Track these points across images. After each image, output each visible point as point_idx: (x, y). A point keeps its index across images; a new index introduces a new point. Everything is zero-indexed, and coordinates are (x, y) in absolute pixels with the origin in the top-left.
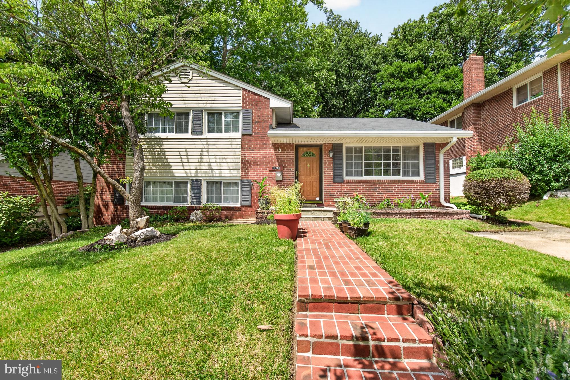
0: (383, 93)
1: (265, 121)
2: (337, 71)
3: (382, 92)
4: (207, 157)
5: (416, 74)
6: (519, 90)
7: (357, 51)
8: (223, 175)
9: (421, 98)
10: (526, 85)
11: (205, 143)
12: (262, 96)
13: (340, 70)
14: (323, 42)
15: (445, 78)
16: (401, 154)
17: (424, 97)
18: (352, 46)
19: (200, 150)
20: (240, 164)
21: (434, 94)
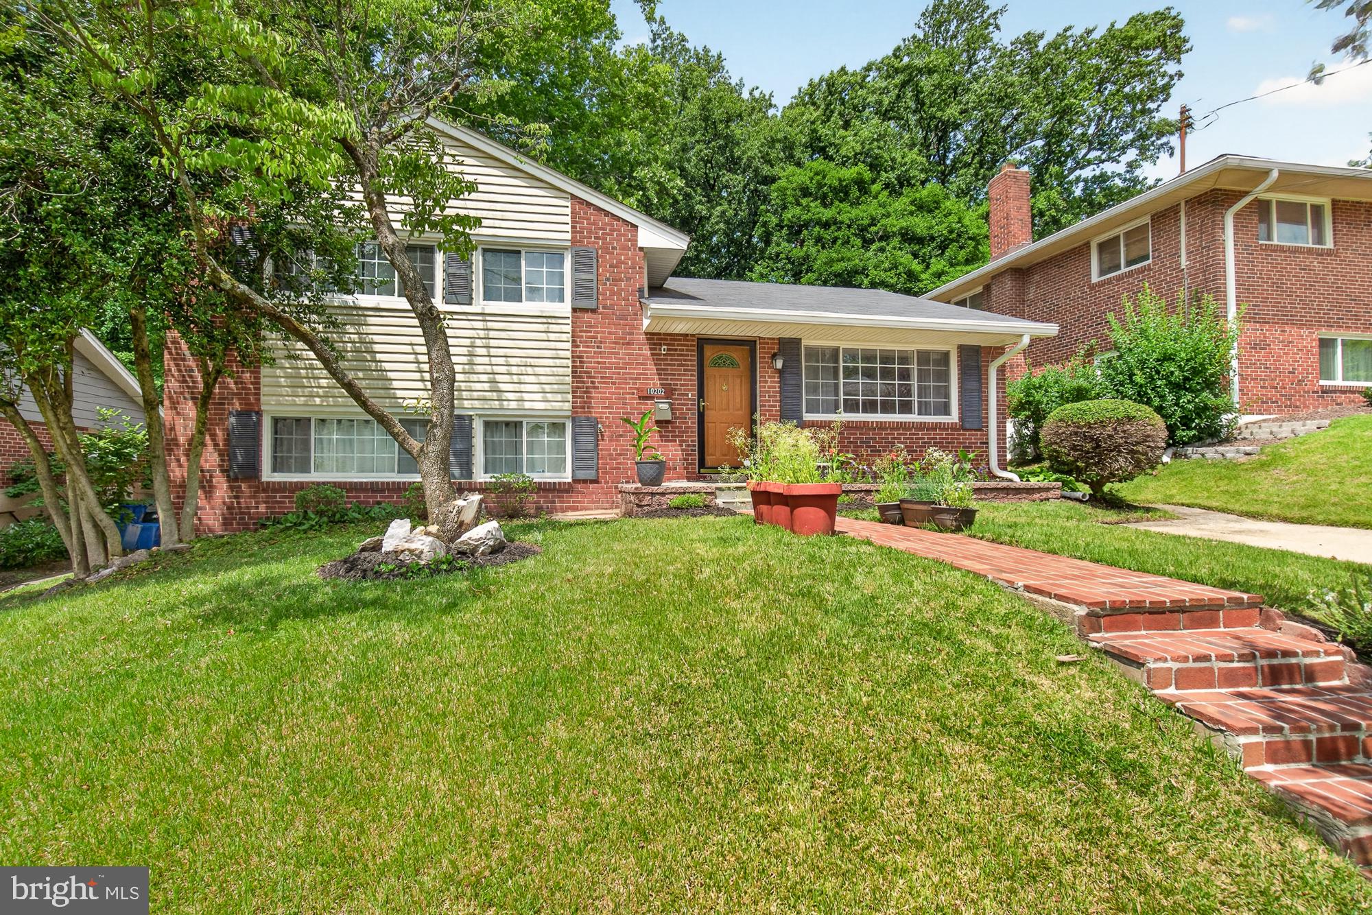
0: (785, 231)
1: (628, 279)
2: (682, 169)
3: (782, 227)
4: (486, 360)
5: (854, 192)
6: (1102, 247)
7: (727, 127)
8: (527, 405)
9: (867, 250)
10: (1118, 237)
11: (480, 325)
12: (618, 218)
13: (686, 165)
14: (647, 95)
15: (913, 208)
16: (914, 367)
17: (874, 247)
18: (717, 114)
19: (467, 342)
20: (569, 379)
21: (895, 242)
